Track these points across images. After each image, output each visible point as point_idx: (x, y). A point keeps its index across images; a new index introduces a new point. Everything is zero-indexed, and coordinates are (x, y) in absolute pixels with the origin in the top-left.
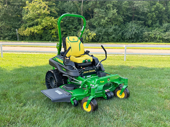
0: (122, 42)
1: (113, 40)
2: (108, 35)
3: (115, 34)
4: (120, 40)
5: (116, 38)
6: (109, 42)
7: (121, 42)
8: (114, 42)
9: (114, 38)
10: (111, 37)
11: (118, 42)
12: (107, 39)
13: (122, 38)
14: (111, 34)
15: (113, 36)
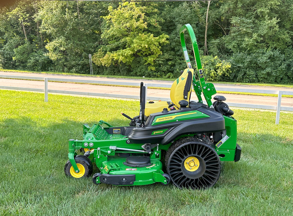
0: (287, 84)
1: (266, 79)
2: (257, 67)
3: (271, 66)
4: (282, 79)
5: (274, 74)
6: (259, 82)
7: (284, 83)
8: (270, 83)
9: (268, 74)
10: (264, 72)
11: (278, 83)
12: (254, 76)
13: (286, 75)
14: (263, 66)
15: (268, 70)
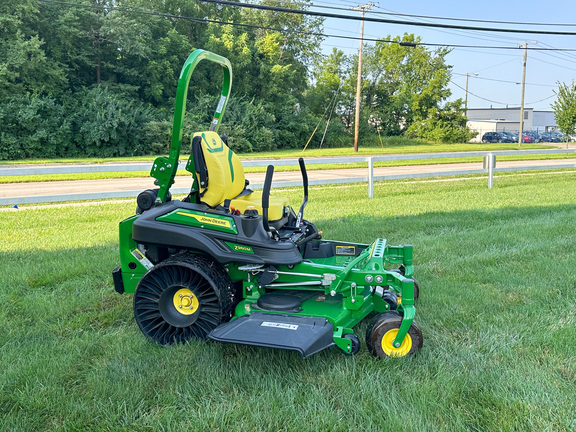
0: (77, 157)
1: (40, 150)
2: (20, 130)
3: (45, 127)
4: (67, 149)
5: (52, 140)
6: (27, 156)
7: (72, 156)
8: (48, 157)
9: (43, 141)
10: (34, 138)
11: (62, 157)
12: (19, 146)
13: (73, 141)
14: (31, 127)
15: (42, 133)
